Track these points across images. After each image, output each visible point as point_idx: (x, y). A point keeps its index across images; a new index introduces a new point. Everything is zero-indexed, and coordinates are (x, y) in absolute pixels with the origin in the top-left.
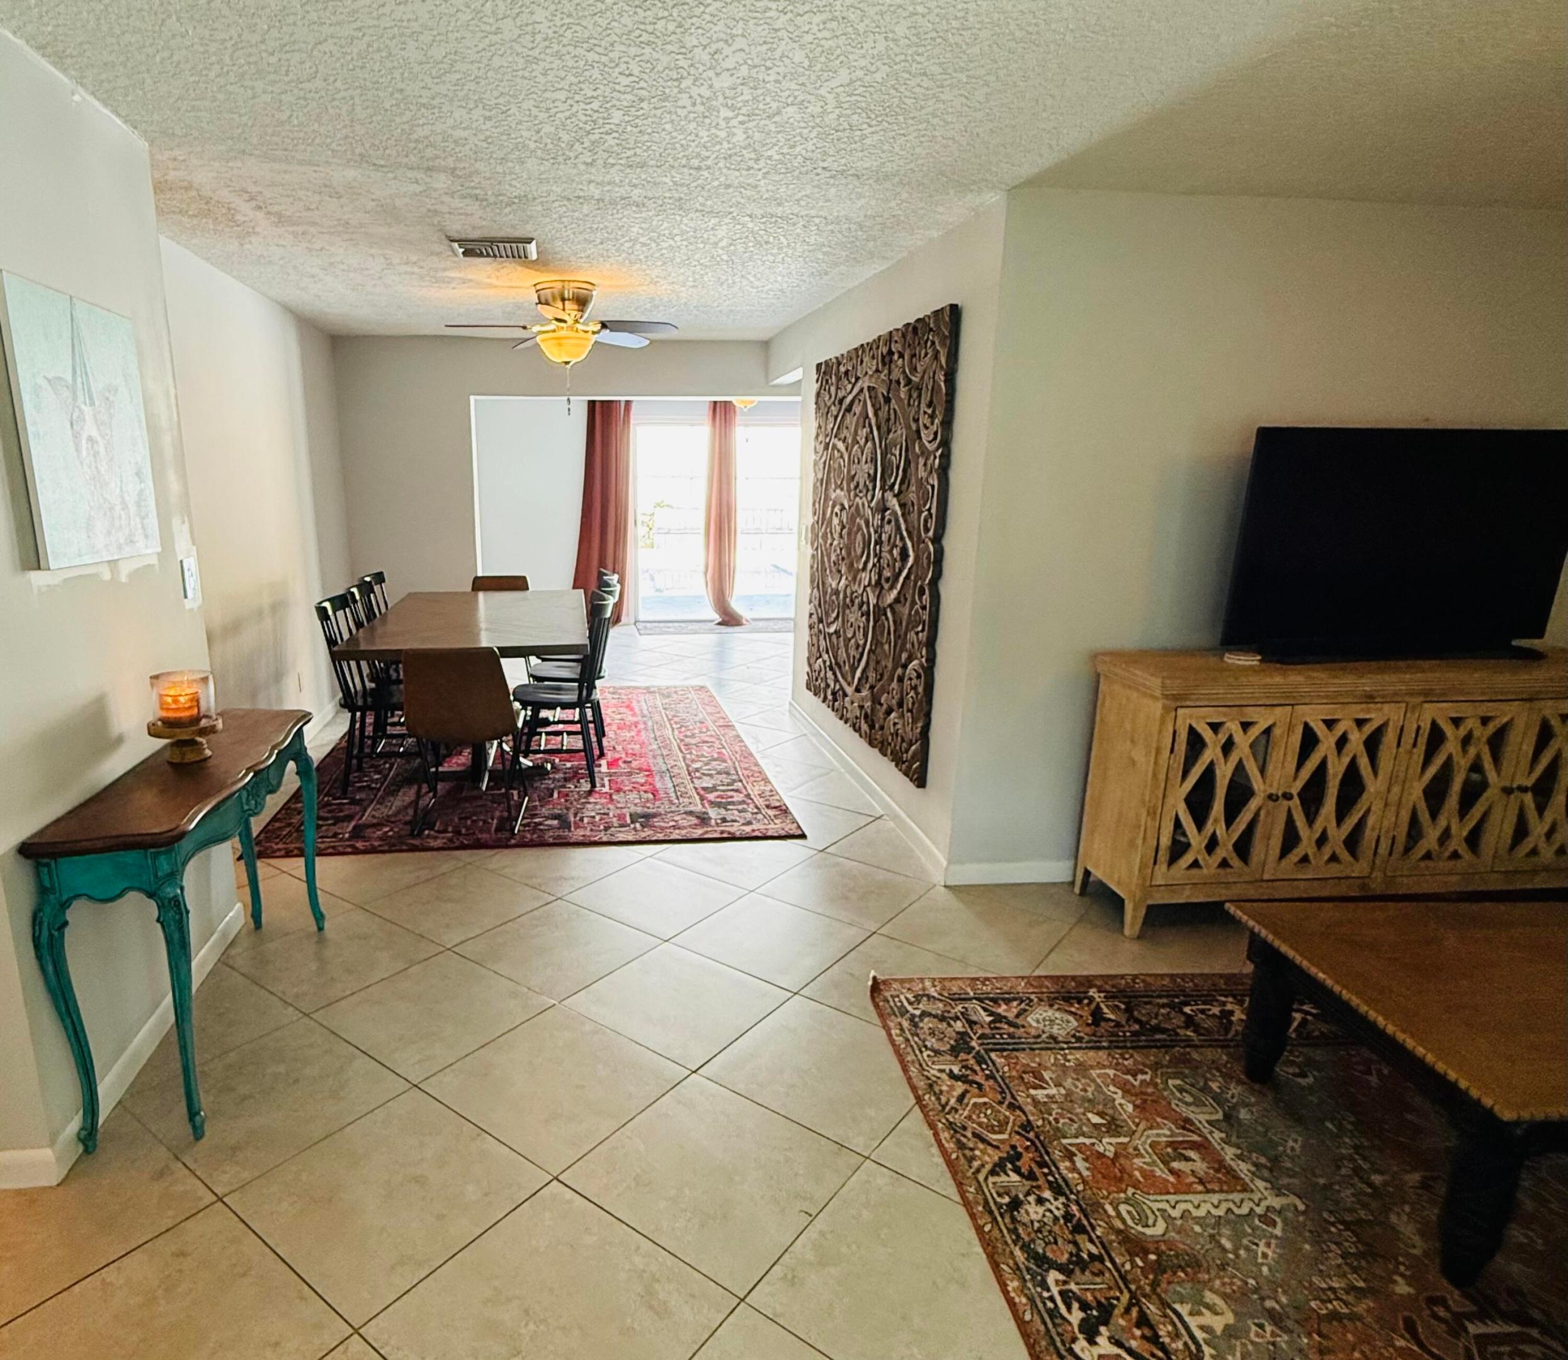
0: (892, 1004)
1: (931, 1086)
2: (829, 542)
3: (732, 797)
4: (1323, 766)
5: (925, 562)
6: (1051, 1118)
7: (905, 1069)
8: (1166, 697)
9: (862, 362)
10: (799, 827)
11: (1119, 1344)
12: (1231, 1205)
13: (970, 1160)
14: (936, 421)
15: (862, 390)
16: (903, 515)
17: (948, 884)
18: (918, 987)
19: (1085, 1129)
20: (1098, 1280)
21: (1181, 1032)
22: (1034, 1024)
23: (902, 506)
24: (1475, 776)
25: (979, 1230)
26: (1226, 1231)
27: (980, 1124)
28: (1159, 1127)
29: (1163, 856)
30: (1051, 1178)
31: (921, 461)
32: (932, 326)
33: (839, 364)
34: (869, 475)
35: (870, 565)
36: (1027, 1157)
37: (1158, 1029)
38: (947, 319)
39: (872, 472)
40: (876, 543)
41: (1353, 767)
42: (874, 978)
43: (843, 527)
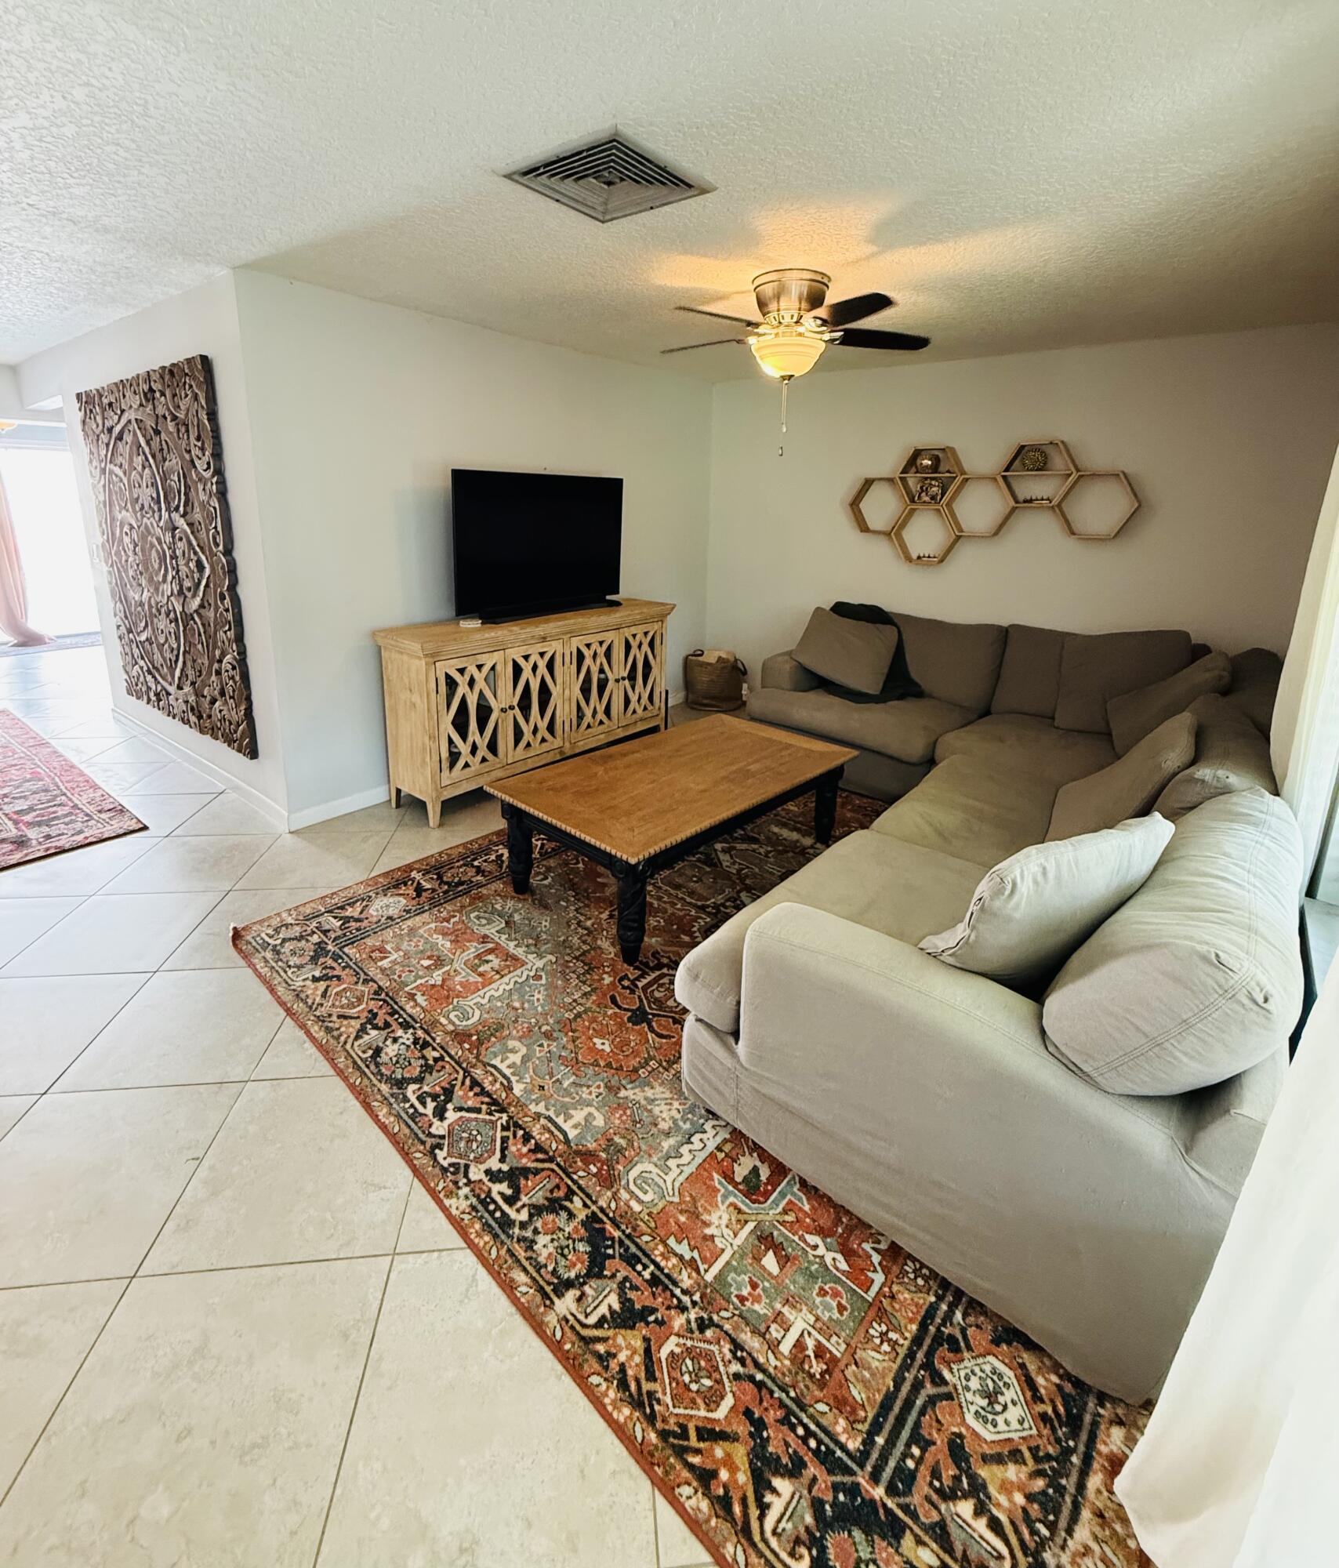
0: (254, 944)
1: (298, 995)
2: (124, 559)
3: (54, 812)
4: (527, 685)
5: (221, 571)
6: (396, 977)
7: (272, 991)
8: (426, 656)
9: (124, 396)
10: (139, 821)
11: (461, 1109)
12: (517, 979)
13: (337, 1038)
14: (207, 453)
15: (129, 421)
16: (192, 533)
17: (292, 830)
18: (275, 922)
19: (420, 973)
20: (442, 1073)
21: (474, 879)
22: (375, 914)
23: (191, 525)
24: (602, 676)
25: (352, 1087)
26: (515, 997)
27: (342, 1007)
28: (468, 949)
29: (445, 765)
30: (401, 1020)
31: (200, 487)
32: (187, 371)
33: (101, 396)
34: (153, 498)
35: (169, 578)
36: (381, 1013)
37: (461, 883)
38: (200, 367)
39: (155, 495)
40: (172, 558)
41: (543, 682)
42: (235, 929)
43: (136, 545)
